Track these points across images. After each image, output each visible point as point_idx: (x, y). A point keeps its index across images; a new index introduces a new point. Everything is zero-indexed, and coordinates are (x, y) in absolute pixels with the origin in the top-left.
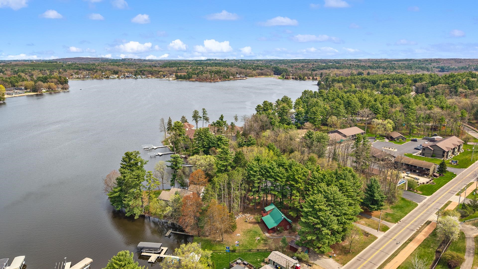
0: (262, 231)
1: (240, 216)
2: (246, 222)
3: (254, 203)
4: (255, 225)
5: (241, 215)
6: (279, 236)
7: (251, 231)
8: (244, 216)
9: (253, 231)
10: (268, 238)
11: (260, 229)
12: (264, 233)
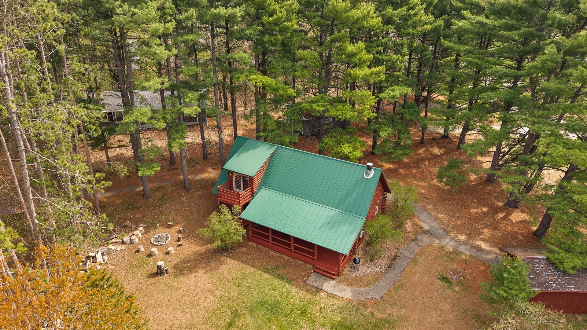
0: (291, 282)
1: (99, 258)
2: (160, 272)
3: (152, 161)
4: (223, 268)
5: (104, 249)
6: (384, 263)
7: (236, 316)
8: (120, 248)
9: (251, 310)
10: (364, 305)
11: (266, 276)
12: (318, 290)
